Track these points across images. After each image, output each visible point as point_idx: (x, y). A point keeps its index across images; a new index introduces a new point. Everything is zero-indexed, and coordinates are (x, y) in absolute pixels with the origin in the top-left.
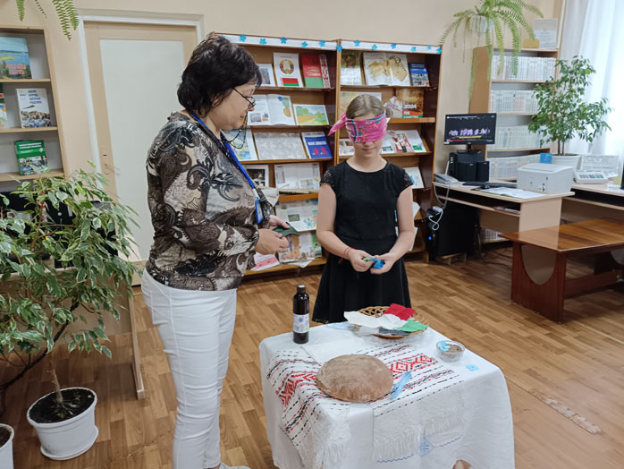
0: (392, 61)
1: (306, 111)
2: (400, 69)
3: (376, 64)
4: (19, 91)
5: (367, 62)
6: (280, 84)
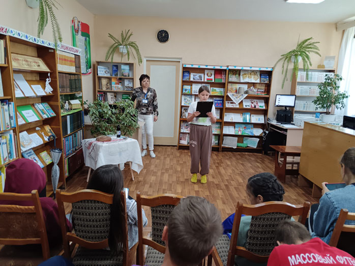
0: (252, 73)
1: (215, 90)
2: (256, 76)
3: (245, 74)
4: (125, 80)
5: (241, 74)
6: (206, 81)
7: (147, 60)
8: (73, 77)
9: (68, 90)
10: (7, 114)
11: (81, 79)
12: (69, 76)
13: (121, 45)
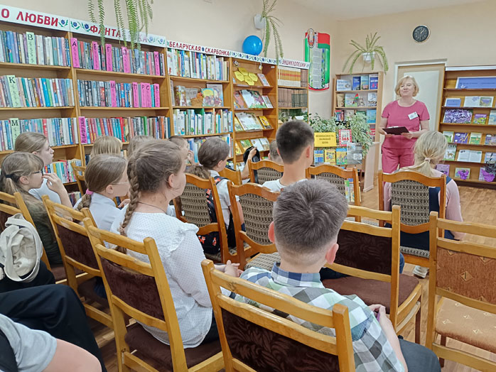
7: (399, 67)
8: (296, 92)
9: (290, 104)
10: (225, 120)
11: (307, 95)
12: (293, 91)
13: (365, 52)
